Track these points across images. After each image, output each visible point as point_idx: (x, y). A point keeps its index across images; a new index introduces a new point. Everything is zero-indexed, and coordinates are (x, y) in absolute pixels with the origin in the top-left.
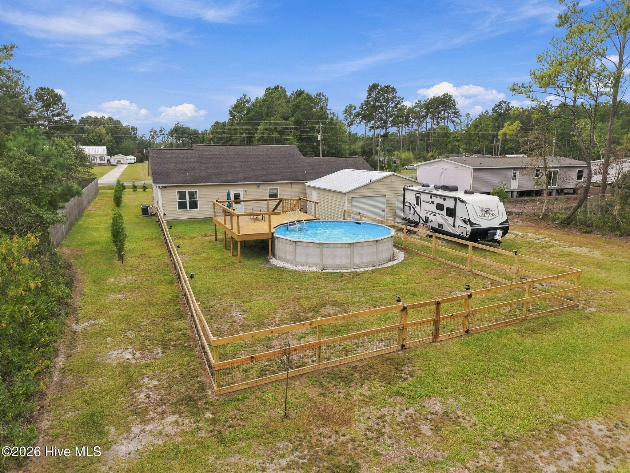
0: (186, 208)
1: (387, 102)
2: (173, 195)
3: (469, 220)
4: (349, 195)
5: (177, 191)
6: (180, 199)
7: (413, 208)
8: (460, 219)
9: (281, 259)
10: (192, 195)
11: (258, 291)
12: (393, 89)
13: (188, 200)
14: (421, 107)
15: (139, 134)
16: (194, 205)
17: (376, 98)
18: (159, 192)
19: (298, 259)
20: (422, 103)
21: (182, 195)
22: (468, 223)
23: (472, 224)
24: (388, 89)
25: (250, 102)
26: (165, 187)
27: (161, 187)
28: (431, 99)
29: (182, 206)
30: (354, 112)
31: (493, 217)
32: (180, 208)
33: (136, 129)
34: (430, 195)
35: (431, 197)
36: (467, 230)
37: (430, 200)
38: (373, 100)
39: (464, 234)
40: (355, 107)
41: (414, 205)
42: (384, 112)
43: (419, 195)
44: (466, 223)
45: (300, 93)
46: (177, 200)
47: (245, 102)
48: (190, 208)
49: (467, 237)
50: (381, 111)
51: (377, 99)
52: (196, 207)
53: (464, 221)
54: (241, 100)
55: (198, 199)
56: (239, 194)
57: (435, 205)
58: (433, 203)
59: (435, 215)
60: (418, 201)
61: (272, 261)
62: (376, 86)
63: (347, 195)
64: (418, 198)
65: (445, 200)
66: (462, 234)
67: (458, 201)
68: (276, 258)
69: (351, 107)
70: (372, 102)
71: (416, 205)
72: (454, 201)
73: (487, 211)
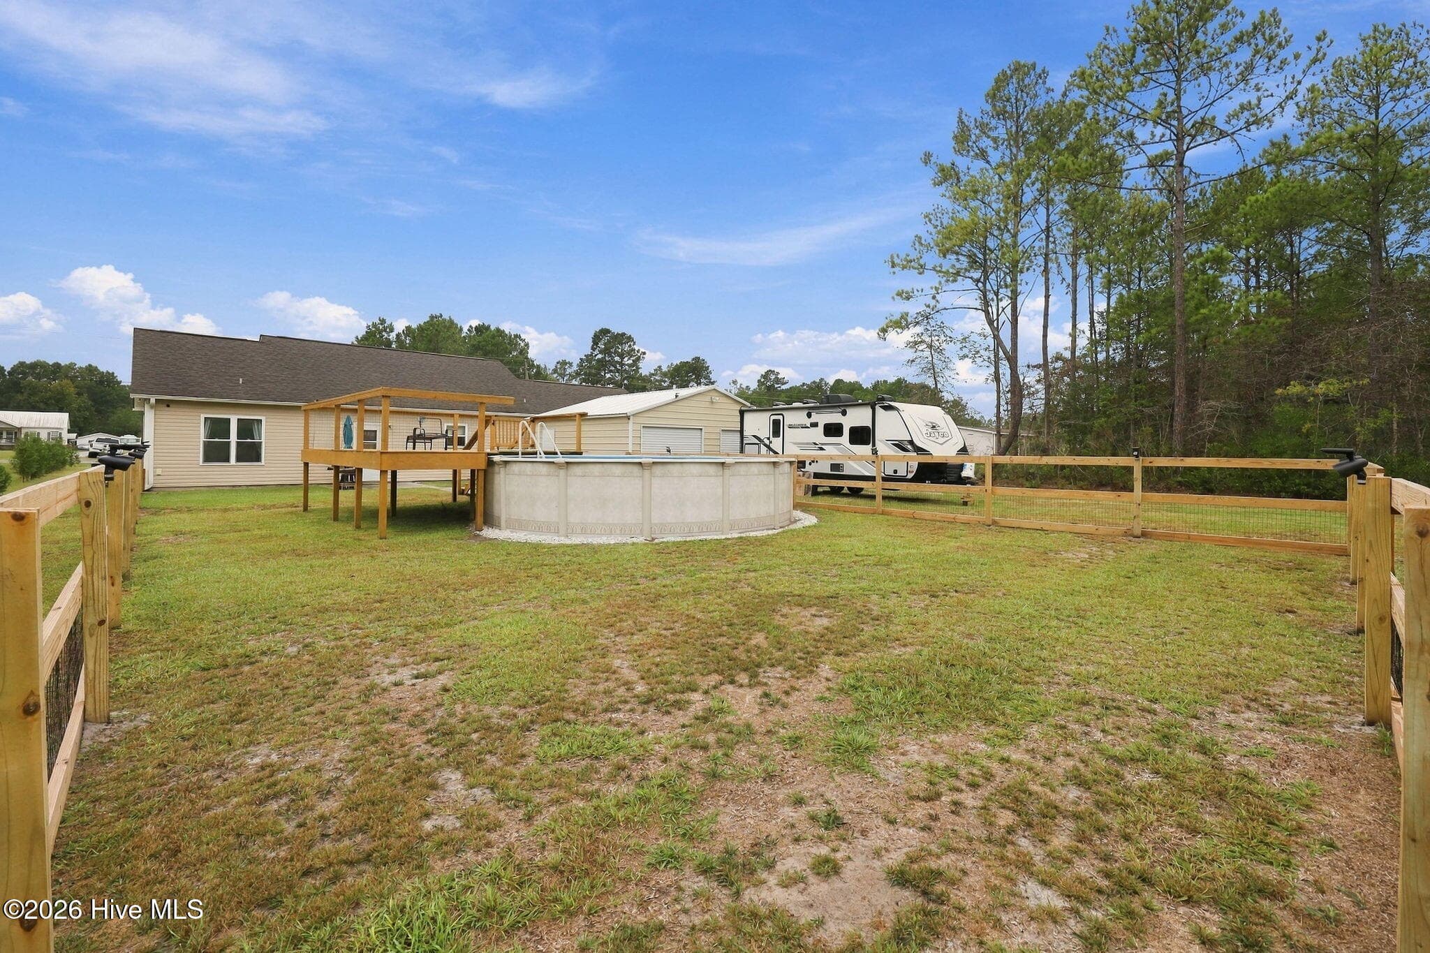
0: (227, 460)
1: (622, 356)
2: (191, 426)
3: (911, 442)
4: (637, 420)
5: (203, 417)
6: (211, 434)
7: (765, 445)
8: (887, 445)
9: (519, 525)
10: (247, 429)
11: (474, 593)
12: (630, 339)
13: (233, 438)
14: (665, 375)
16: (250, 453)
17: (605, 349)
18: (150, 415)
19: (575, 518)
20: (665, 369)
21: (218, 428)
22: (909, 447)
23: (919, 450)
24: (623, 338)
25: (392, 330)
26: (168, 404)
27: (153, 401)
28: (677, 365)
29: (215, 453)
30: (568, 371)
31: (946, 439)
32: (207, 458)
34: (805, 413)
35: (809, 416)
36: (907, 464)
37: (808, 422)
38: (601, 352)
39: (902, 473)
40: (571, 364)
41: (769, 439)
42: (618, 371)
43: (780, 417)
44: (906, 450)
45: (481, 330)
46: (202, 439)
47: (382, 331)
48: (239, 459)
49: (910, 476)
50: (612, 368)
51: (606, 351)
52: (257, 458)
53: (899, 446)
54: (374, 326)
55: (263, 440)
56: (373, 434)
57: (821, 429)
58: (815, 425)
59: (821, 449)
60: (777, 428)
61: (488, 533)
62: (605, 332)
63: (631, 421)
64: (776, 424)
65: (844, 413)
66: (895, 472)
67: (879, 411)
68: (499, 527)
69: (564, 363)
70: (600, 356)
71: (771, 438)
72: (869, 411)
73: (934, 427)
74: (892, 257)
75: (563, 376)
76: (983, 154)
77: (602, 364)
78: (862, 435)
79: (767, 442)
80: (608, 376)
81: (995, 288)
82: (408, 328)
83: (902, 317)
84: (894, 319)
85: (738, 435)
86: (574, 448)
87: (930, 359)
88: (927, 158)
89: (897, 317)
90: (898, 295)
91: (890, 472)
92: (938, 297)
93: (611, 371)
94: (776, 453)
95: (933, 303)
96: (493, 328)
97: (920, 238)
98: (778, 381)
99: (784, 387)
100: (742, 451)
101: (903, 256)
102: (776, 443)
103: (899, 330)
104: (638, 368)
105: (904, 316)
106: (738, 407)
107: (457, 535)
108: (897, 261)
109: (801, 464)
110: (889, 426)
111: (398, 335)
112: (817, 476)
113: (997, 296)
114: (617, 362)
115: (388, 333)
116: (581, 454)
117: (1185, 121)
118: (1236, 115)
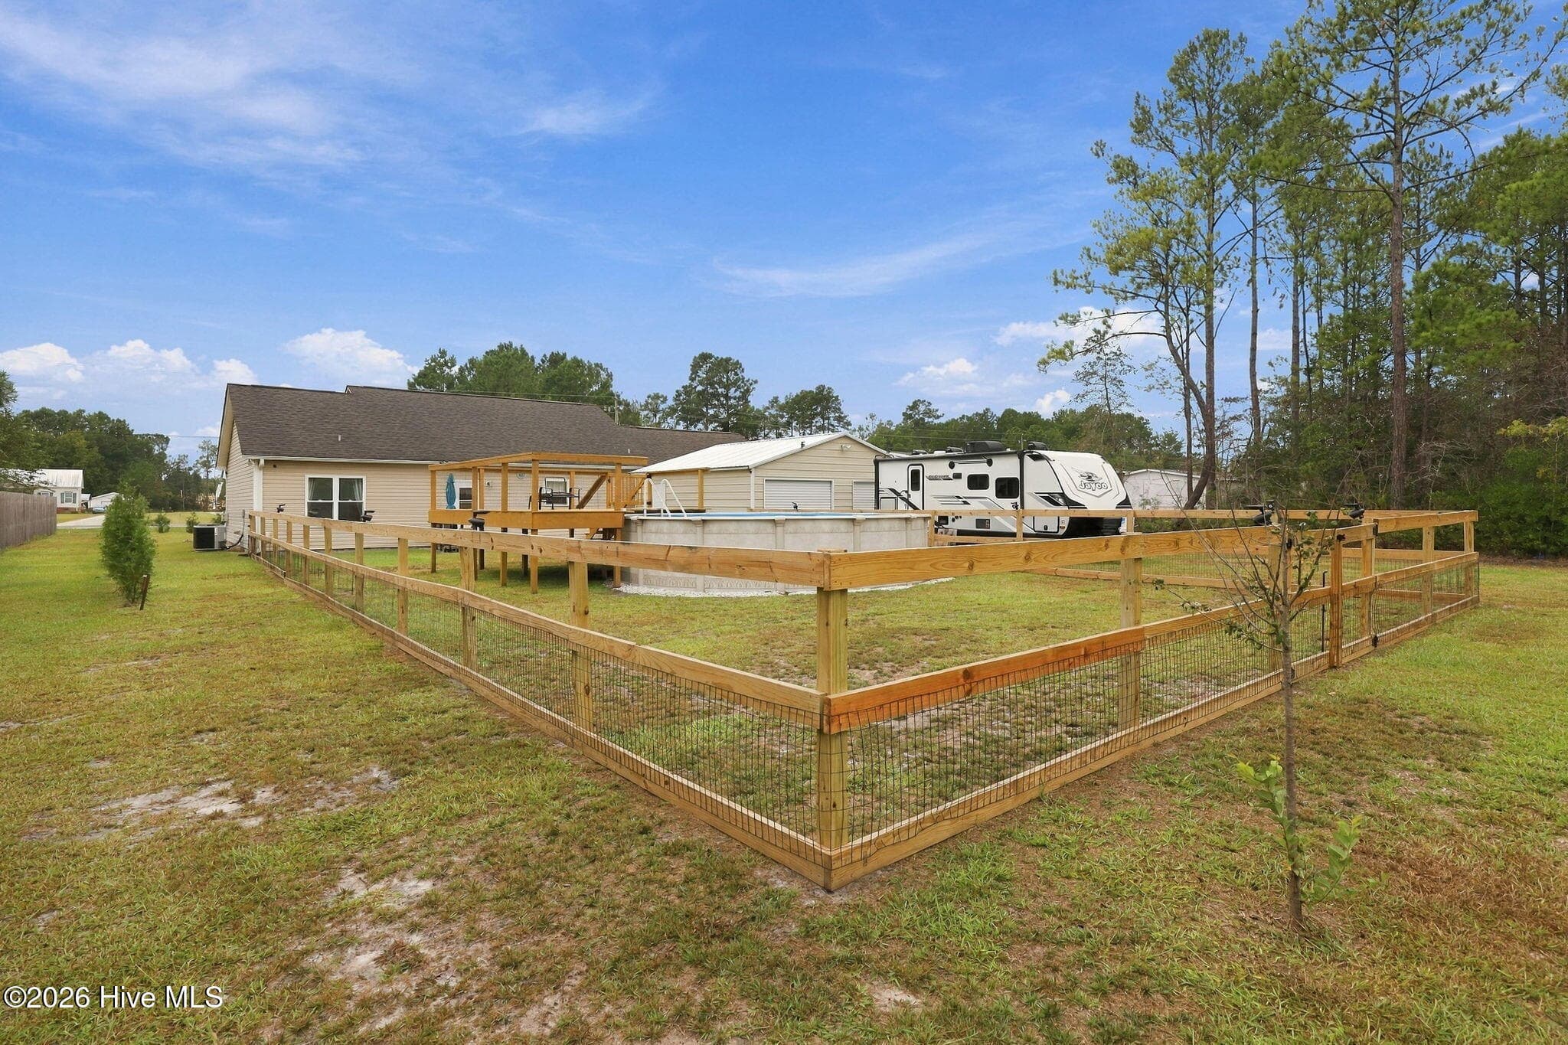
0: (330, 518)
1: (727, 387)
2: (296, 488)
3: (1063, 495)
4: (760, 473)
5: (307, 476)
6: (314, 496)
7: (903, 499)
8: (1036, 498)
9: (657, 581)
10: (349, 488)
12: (737, 364)
13: (336, 500)
14: (782, 408)
15: (172, 453)
16: (352, 512)
17: (707, 378)
18: (258, 476)
20: (782, 401)
21: (321, 488)
22: (1061, 501)
23: (1070, 503)
24: (726, 365)
26: (274, 464)
27: (262, 462)
28: (797, 396)
30: (662, 407)
31: (1104, 491)
32: (312, 516)
33: (167, 440)
34: (947, 463)
35: (952, 466)
36: (1056, 519)
37: (950, 473)
38: (701, 383)
39: (1053, 528)
40: (665, 398)
41: (907, 492)
43: (920, 468)
44: (1057, 504)
45: (556, 359)
46: (307, 500)
47: (443, 365)
48: (341, 518)
49: (1062, 532)
50: (716, 402)
51: (709, 382)
53: (1050, 499)
54: (433, 360)
55: (364, 500)
57: (964, 481)
58: (958, 476)
59: (965, 503)
60: (915, 480)
61: (625, 588)
62: (705, 357)
63: (752, 475)
64: (915, 475)
65: (990, 463)
66: (1046, 527)
67: (1027, 459)
68: (637, 584)
69: (657, 397)
70: (700, 388)
71: (910, 492)
72: (1016, 460)
73: (1089, 477)
74: (1055, 273)
75: (655, 412)
76: (1167, 144)
77: (705, 398)
78: (1009, 488)
79: (905, 495)
80: (711, 412)
81: (1184, 306)
82: (472, 361)
83: (1066, 346)
84: (1057, 348)
85: (873, 487)
86: (696, 505)
87: (1104, 393)
88: (1100, 149)
89: (1060, 346)
90: (1060, 319)
91: (1040, 528)
92: (1110, 322)
93: (715, 406)
94: (915, 508)
95: (1103, 328)
96: (569, 358)
97: (1088, 250)
98: (929, 413)
99: (937, 421)
100: (877, 506)
101: (1068, 272)
102: (915, 497)
103: (1063, 362)
104: (747, 402)
105: (1069, 345)
106: (873, 456)
107: (600, 591)
108: (1060, 278)
109: (943, 520)
110: (1037, 477)
111: (461, 370)
112: (960, 533)
113: (1187, 315)
114: (722, 395)
115: (450, 368)
116: (704, 511)
117: (1404, 108)
118: (1467, 100)
